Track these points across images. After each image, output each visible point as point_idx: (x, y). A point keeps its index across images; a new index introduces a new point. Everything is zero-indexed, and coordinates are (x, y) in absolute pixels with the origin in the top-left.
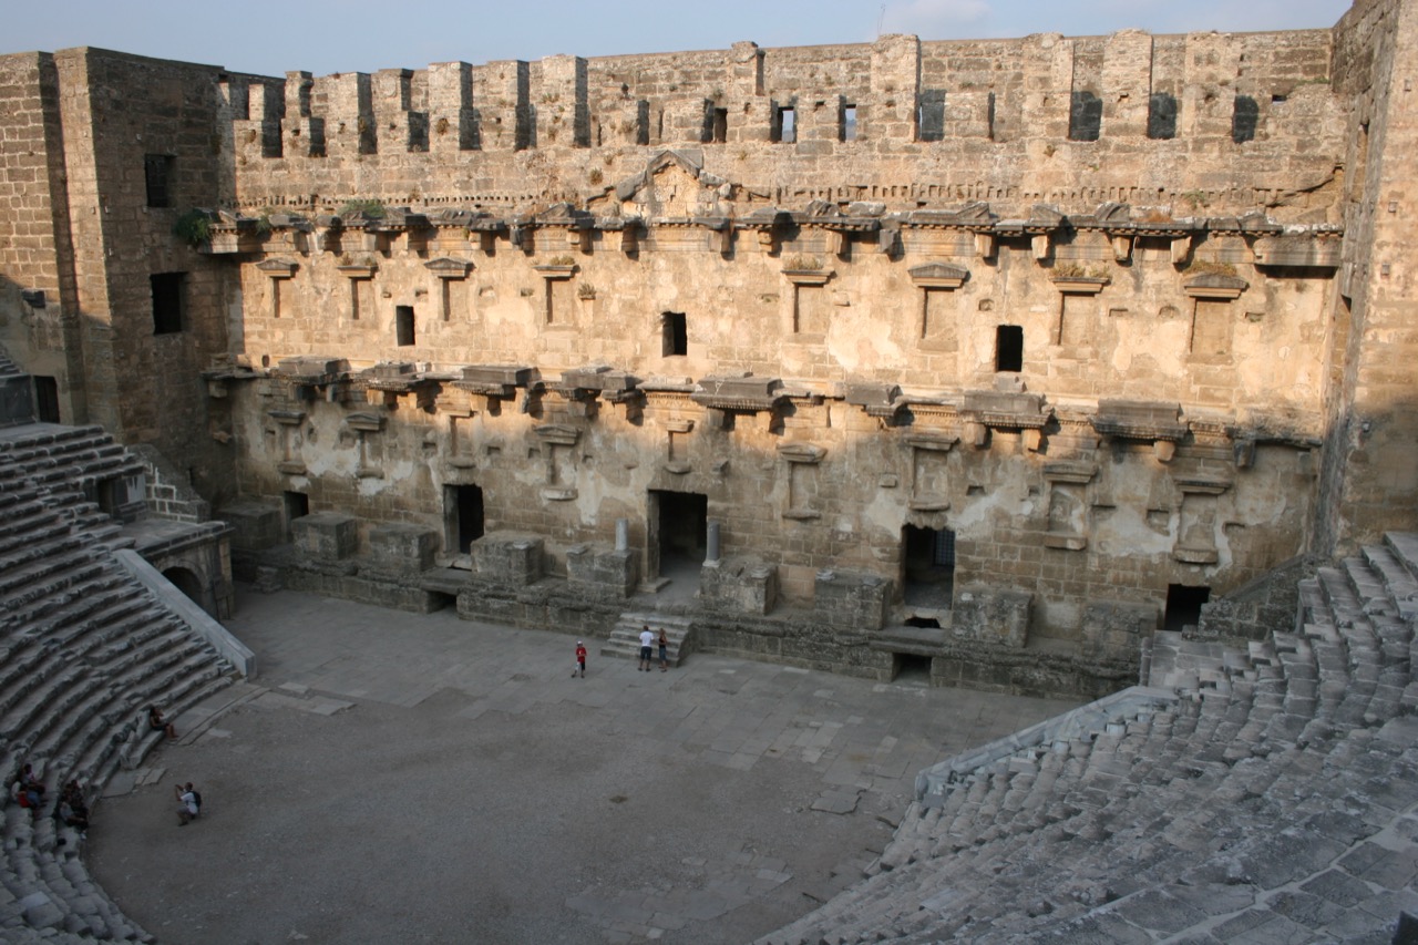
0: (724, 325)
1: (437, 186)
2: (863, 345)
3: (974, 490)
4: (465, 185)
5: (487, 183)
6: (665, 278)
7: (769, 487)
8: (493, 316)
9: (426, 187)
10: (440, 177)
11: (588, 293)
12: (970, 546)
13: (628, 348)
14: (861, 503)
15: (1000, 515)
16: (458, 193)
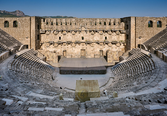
0: (87, 37)
2: (96, 38)
4: (66, 28)
6: (82, 34)
8: (68, 37)
12: (104, 51)
14: (97, 49)
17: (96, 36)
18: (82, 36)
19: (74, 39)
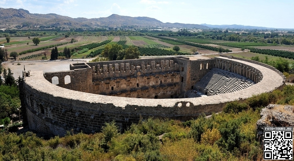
0: (142, 84)
1: (116, 75)
2: (152, 84)
3: (159, 92)
4: (119, 75)
5: (122, 75)
6: (137, 81)
7: (145, 95)
8: (122, 86)
9: (115, 76)
10: (117, 74)
11: (131, 83)
12: (159, 96)
13: (134, 87)
14: (152, 95)
15: (161, 93)
16: (118, 76)
17: (152, 81)
18: (138, 82)
19: (128, 87)
